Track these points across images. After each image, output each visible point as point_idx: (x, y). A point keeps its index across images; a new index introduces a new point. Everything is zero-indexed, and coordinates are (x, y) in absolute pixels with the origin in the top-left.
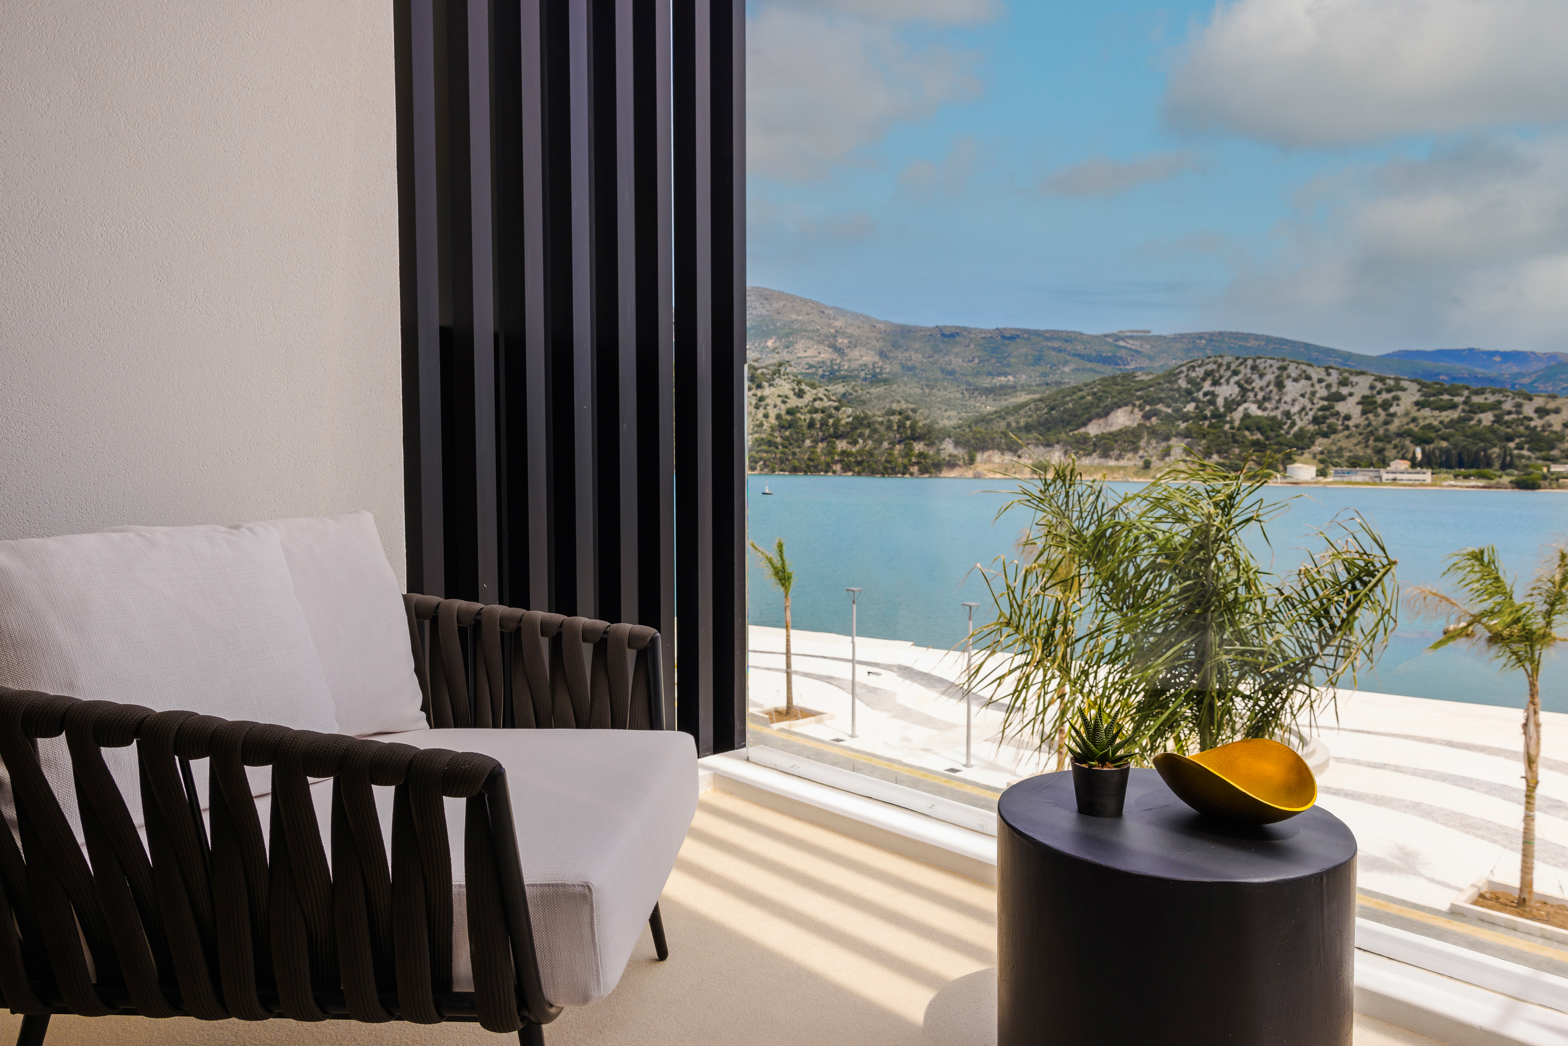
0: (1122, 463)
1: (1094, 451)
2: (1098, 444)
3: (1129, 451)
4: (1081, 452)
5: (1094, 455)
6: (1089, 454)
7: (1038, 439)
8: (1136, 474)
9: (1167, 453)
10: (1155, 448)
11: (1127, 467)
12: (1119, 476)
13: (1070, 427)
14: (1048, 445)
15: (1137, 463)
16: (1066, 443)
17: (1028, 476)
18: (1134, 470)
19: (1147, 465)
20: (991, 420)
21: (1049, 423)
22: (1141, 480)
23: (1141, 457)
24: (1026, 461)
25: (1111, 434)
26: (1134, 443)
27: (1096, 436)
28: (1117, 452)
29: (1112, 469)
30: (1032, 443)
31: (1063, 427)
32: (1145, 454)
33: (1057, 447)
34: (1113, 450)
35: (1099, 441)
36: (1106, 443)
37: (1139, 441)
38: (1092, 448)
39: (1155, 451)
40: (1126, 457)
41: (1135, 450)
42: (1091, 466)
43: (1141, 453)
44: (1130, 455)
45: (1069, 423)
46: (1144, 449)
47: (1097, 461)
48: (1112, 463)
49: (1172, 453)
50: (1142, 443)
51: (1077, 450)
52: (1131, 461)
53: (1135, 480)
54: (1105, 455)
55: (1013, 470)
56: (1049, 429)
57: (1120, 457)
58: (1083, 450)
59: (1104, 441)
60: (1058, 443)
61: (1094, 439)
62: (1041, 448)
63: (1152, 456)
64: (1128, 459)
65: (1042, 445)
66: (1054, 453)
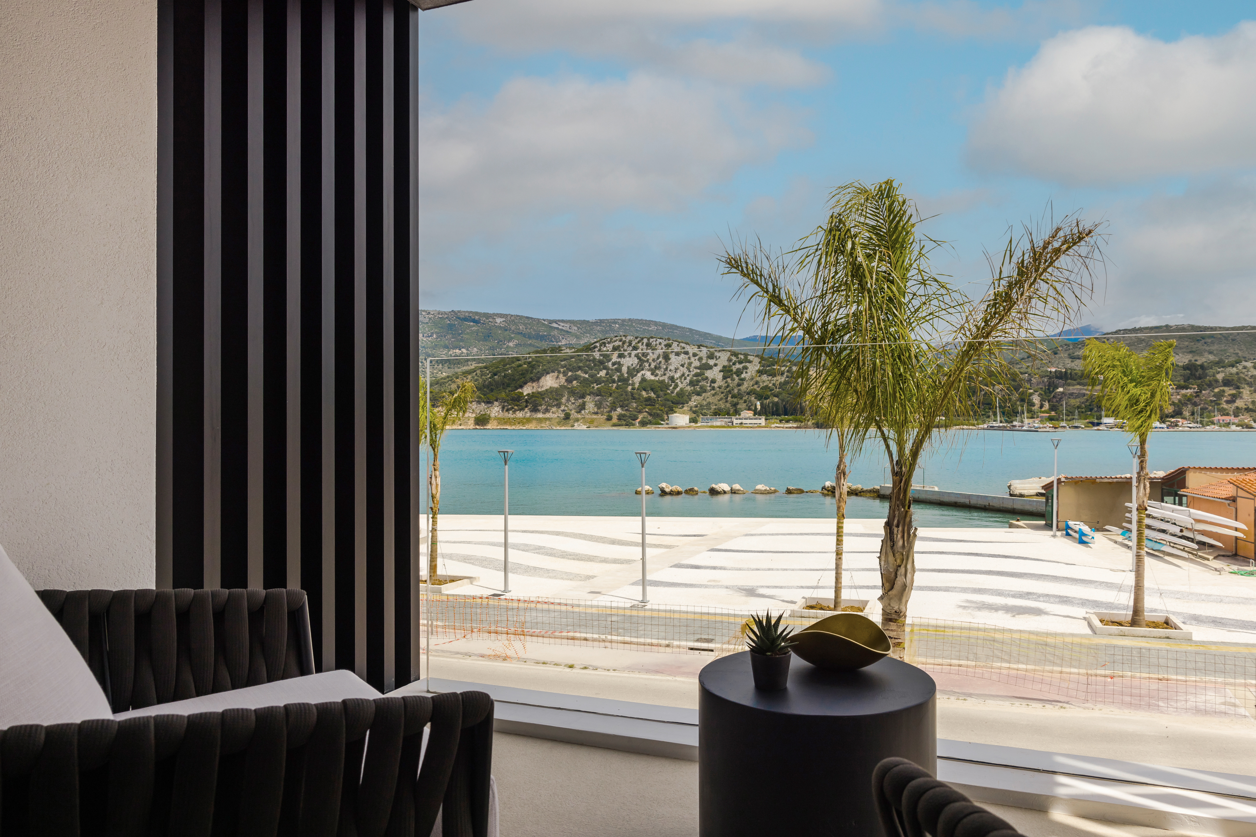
0: (548, 415)
1: (526, 406)
2: (530, 401)
3: (554, 406)
5: (526, 410)
6: (522, 409)
7: (480, 397)
8: (559, 424)
9: (582, 407)
10: (573, 403)
11: (552, 418)
12: (546, 425)
13: (510, 389)
14: (489, 402)
15: (559, 415)
16: (504, 401)
17: (472, 427)
18: (557, 420)
19: (567, 417)
20: (444, 383)
21: (492, 386)
22: (563, 428)
23: (563, 411)
24: (470, 415)
25: (539, 393)
26: (557, 400)
27: (528, 395)
28: (544, 407)
29: (540, 420)
30: (475, 401)
31: (504, 389)
32: (566, 408)
33: (496, 403)
34: (541, 405)
35: (530, 399)
36: (535, 401)
37: (561, 399)
38: (525, 404)
39: (574, 406)
40: (551, 411)
41: (558, 406)
42: (524, 418)
43: (563, 408)
44: (554, 409)
45: (508, 386)
46: (565, 405)
47: (528, 415)
48: (540, 415)
49: (587, 407)
50: (564, 400)
51: (513, 406)
52: (555, 414)
53: (558, 428)
54: (535, 410)
55: (459, 423)
56: (492, 390)
57: (547, 411)
58: (517, 406)
59: (533, 399)
60: (497, 400)
61: (526, 397)
62: (483, 404)
63: (571, 410)
64: (553, 413)
65: (484, 402)
66: (494, 408)
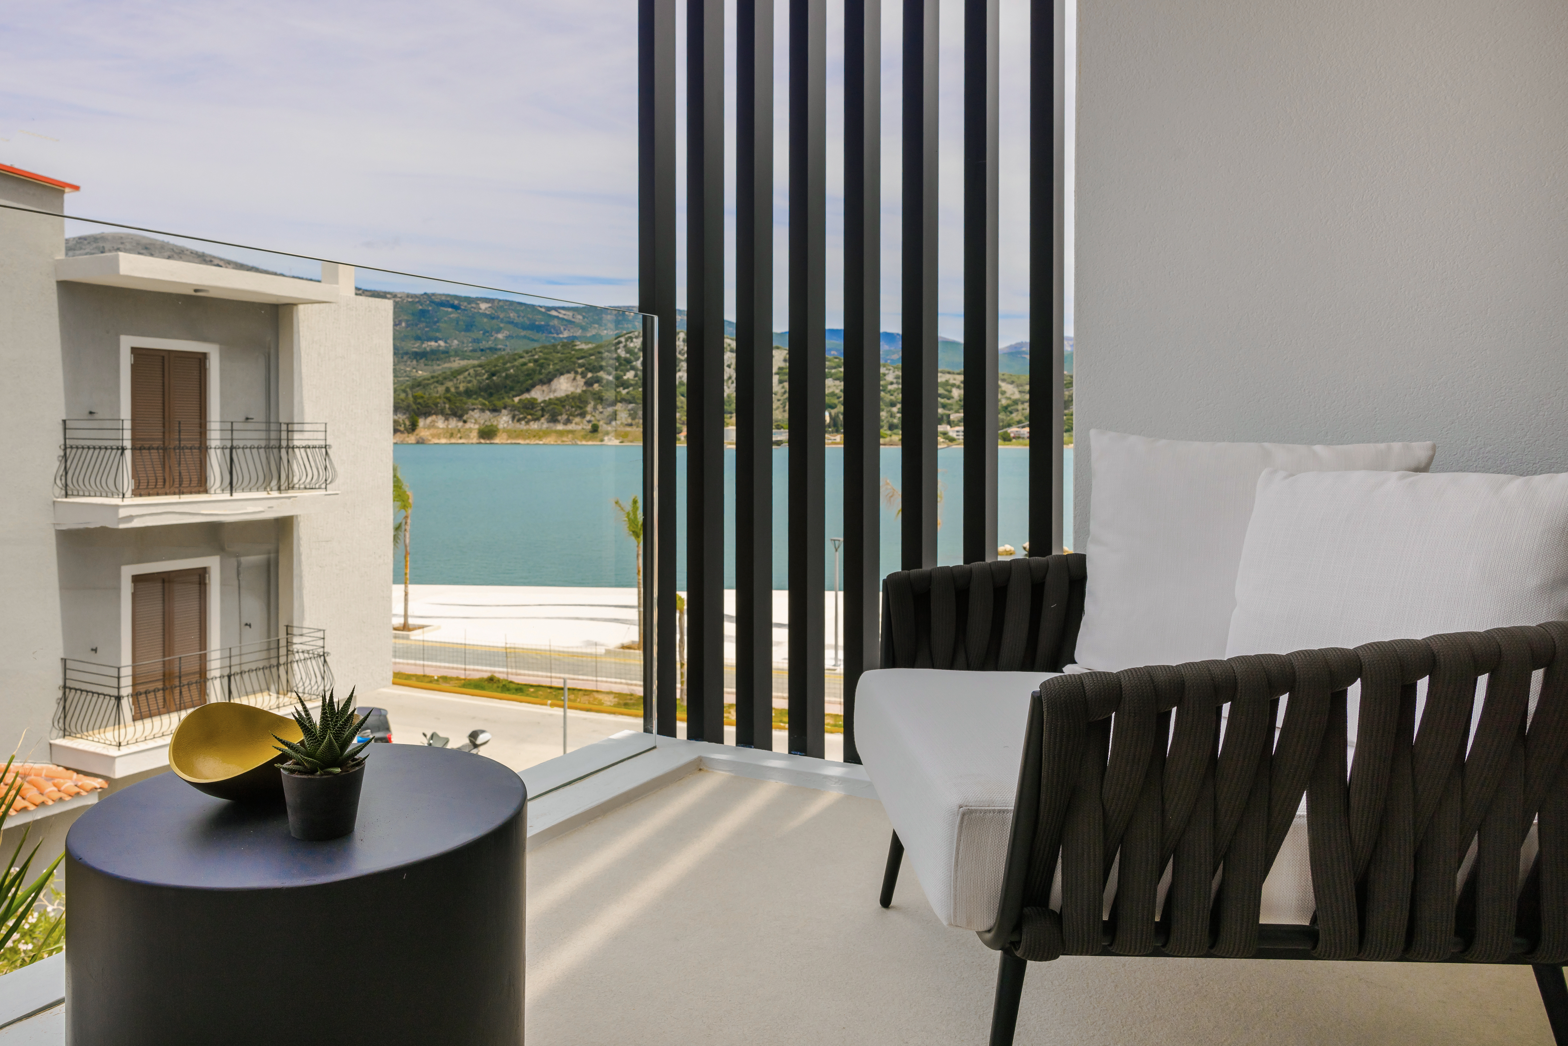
0: (570, 427)
1: (543, 416)
2: (546, 409)
3: (577, 415)
4: (529, 417)
5: (543, 420)
6: (537, 419)
7: (484, 404)
8: (584, 437)
9: (614, 417)
10: (601, 413)
11: (575, 431)
12: (567, 439)
13: (514, 393)
14: (495, 410)
15: (585, 427)
16: (514, 408)
17: (475, 440)
18: (582, 433)
19: (595, 429)
20: (428, 385)
21: (491, 388)
22: (590, 443)
23: (589, 422)
24: (472, 426)
25: (558, 399)
26: (581, 408)
27: (544, 401)
28: (565, 417)
29: (561, 434)
30: (478, 408)
31: (506, 392)
32: (593, 419)
33: (504, 412)
34: (561, 414)
35: (547, 407)
36: (554, 409)
37: (585, 406)
38: (540, 413)
39: (601, 416)
40: (574, 422)
41: (583, 415)
42: (540, 430)
43: (588, 417)
44: (577, 419)
45: (512, 389)
46: (591, 413)
47: (545, 425)
48: (560, 427)
49: (618, 417)
50: (589, 408)
51: (525, 415)
52: (579, 425)
53: (584, 443)
54: (554, 420)
55: (459, 435)
56: (491, 395)
57: (568, 421)
58: (531, 414)
59: (552, 406)
60: (505, 408)
61: (542, 405)
62: (488, 413)
63: (599, 421)
64: (576, 424)
65: (489, 410)
66: (501, 418)
